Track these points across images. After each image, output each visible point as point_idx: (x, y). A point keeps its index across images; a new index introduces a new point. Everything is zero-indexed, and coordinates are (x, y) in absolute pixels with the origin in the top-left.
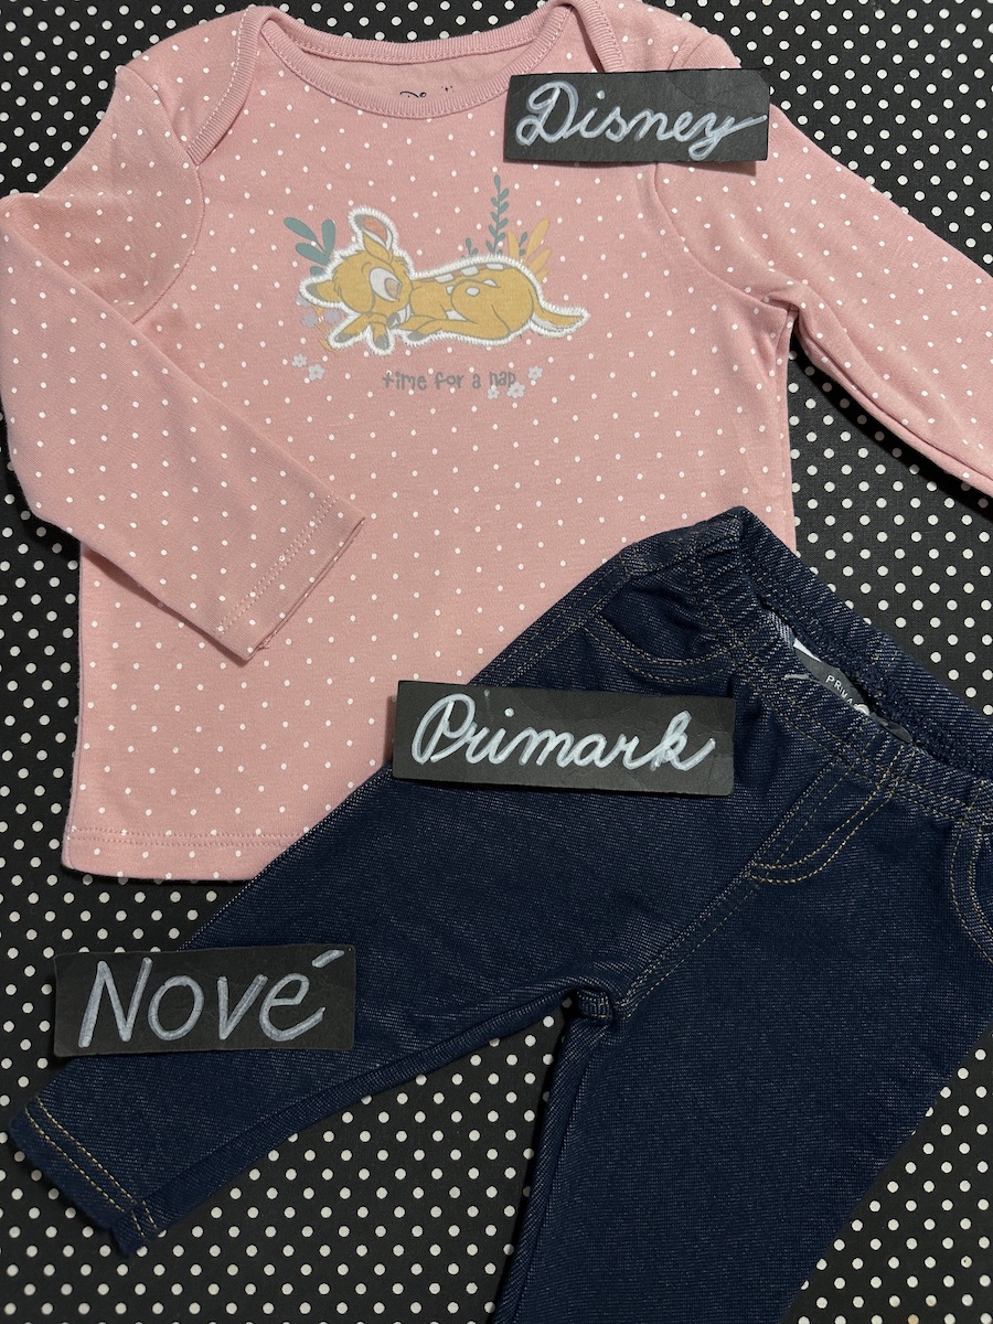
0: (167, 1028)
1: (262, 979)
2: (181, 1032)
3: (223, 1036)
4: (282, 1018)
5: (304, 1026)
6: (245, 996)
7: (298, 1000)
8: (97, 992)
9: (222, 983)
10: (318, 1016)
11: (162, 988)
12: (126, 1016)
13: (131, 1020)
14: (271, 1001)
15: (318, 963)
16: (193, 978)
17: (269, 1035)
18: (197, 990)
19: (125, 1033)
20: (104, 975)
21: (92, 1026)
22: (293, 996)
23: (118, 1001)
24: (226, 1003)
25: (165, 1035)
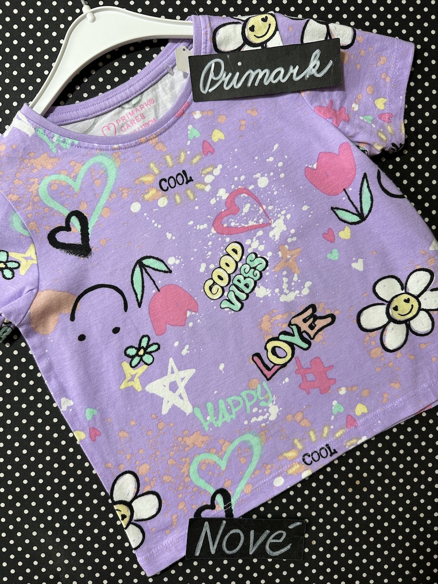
0: (229, 550)
1: (268, 532)
2: (234, 551)
3: (251, 553)
4: (274, 547)
5: (283, 551)
6: (260, 538)
7: (281, 540)
8: (203, 534)
9: (252, 533)
10: (289, 547)
11: (228, 534)
12: (214, 544)
13: (216, 546)
14: (271, 540)
15: (291, 527)
16: (241, 530)
17: (269, 553)
18: (242, 535)
19: (213, 551)
20: (206, 527)
21: (200, 548)
22: (279, 539)
23: (211, 539)
24: (253, 540)
25: (228, 552)
